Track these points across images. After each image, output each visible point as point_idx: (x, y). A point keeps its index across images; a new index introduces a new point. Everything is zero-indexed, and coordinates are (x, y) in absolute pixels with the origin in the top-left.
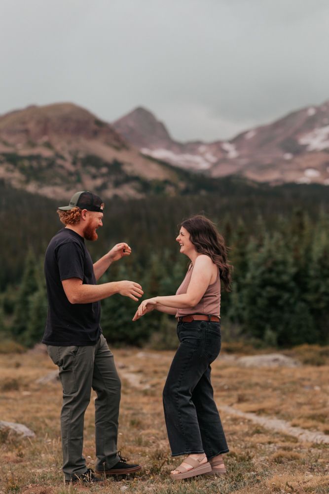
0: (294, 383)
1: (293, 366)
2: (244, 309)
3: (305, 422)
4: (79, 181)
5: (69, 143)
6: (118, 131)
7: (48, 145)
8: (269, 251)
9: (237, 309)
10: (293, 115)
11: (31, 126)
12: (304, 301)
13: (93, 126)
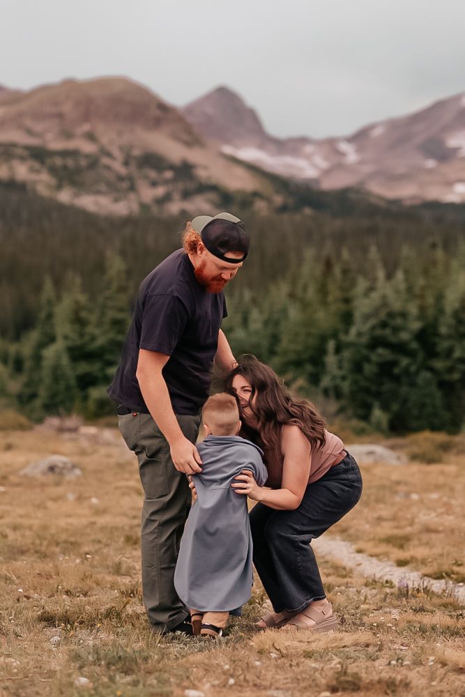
0: (383, 487)
1: (394, 462)
2: (344, 378)
3: (376, 546)
4: (132, 188)
5: (120, 134)
6: (190, 119)
7: (91, 137)
8: (384, 297)
9: (334, 378)
10: (439, 106)
11: (67, 108)
12: (431, 369)
13: (156, 112)
